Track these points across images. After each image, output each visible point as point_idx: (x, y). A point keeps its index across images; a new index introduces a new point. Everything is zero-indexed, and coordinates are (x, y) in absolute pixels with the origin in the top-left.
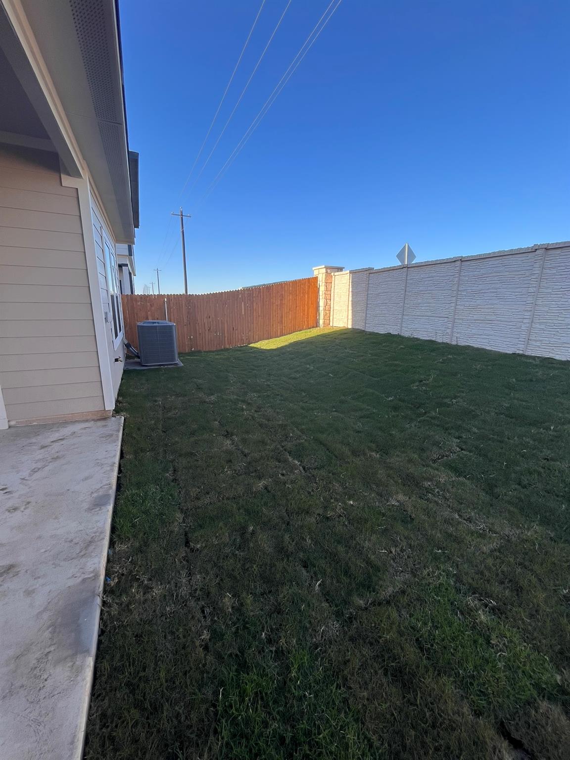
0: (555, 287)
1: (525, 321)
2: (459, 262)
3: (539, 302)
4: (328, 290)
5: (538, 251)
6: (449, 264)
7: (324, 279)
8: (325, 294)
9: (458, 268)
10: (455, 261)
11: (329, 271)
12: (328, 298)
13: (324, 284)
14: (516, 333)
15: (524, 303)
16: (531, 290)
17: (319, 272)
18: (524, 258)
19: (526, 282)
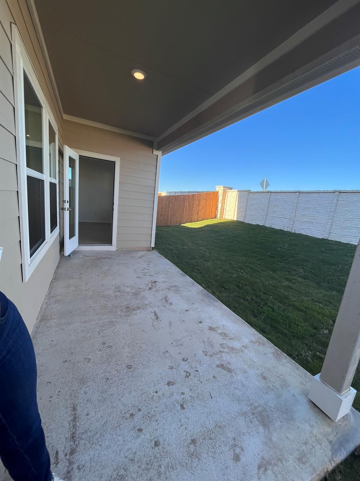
0: (343, 210)
1: (329, 224)
2: (298, 194)
3: (335, 216)
4: (224, 199)
5: (336, 193)
6: (293, 193)
7: (222, 193)
8: (222, 201)
9: (297, 196)
10: (296, 192)
11: (225, 189)
12: (223, 204)
13: (222, 196)
14: (324, 229)
15: (328, 215)
16: (332, 210)
17: (220, 189)
18: (329, 195)
19: (330, 206)
